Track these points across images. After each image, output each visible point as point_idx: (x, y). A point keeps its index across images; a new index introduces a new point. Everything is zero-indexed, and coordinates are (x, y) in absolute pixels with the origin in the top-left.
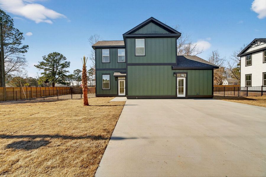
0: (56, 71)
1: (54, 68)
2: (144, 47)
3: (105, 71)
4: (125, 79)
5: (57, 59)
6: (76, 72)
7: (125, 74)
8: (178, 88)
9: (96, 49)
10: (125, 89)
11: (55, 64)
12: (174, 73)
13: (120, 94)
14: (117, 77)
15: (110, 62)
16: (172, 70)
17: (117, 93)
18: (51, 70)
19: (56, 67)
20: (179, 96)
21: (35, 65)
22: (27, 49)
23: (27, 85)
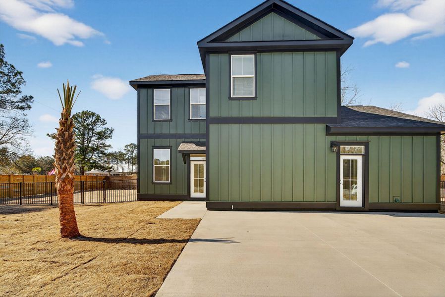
0: (88, 146)
1: (84, 140)
2: (254, 76)
3: (160, 140)
4: (204, 158)
5: (90, 123)
6: (129, 148)
7: (204, 148)
8: (342, 182)
9: (139, 89)
10: (205, 183)
11: (86, 132)
12: (333, 144)
13: (193, 195)
14: (186, 155)
15: (171, 120)
16: (327, 135)
17: (186, 193)
18: (79, 143)
19: (88, 139)
20: (344, 203)
21: (48, 134)
22: (29, 103)
23: (37, 170)
